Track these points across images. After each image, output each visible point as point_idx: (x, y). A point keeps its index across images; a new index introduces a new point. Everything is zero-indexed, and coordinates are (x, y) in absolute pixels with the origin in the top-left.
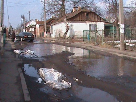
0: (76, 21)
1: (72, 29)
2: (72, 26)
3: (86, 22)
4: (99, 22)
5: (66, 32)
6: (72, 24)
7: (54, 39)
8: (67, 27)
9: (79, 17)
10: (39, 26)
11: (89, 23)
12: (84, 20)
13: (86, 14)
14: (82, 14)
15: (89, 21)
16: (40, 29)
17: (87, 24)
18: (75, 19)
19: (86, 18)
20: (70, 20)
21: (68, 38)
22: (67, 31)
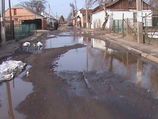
0: (117, 9)
1: (112, 19)
2: (112, 15)
3: (129, 10)
4: (145, 10)
5: (105, 22)
6: (112, 13)
7: (94, 30)
8: (106, 16)
9: (121, 4)
10: (83, 16)
11: (133, 11)
12: (127, 7)
13: (130, 1)
14: (124, 1)
15: (133, 9)
16: (83, 19)
17: (131, 12)
18: (116, 7)
19: (129, 5)
20: (110, 8)
21: (108, 29)
22: (107, 20)
